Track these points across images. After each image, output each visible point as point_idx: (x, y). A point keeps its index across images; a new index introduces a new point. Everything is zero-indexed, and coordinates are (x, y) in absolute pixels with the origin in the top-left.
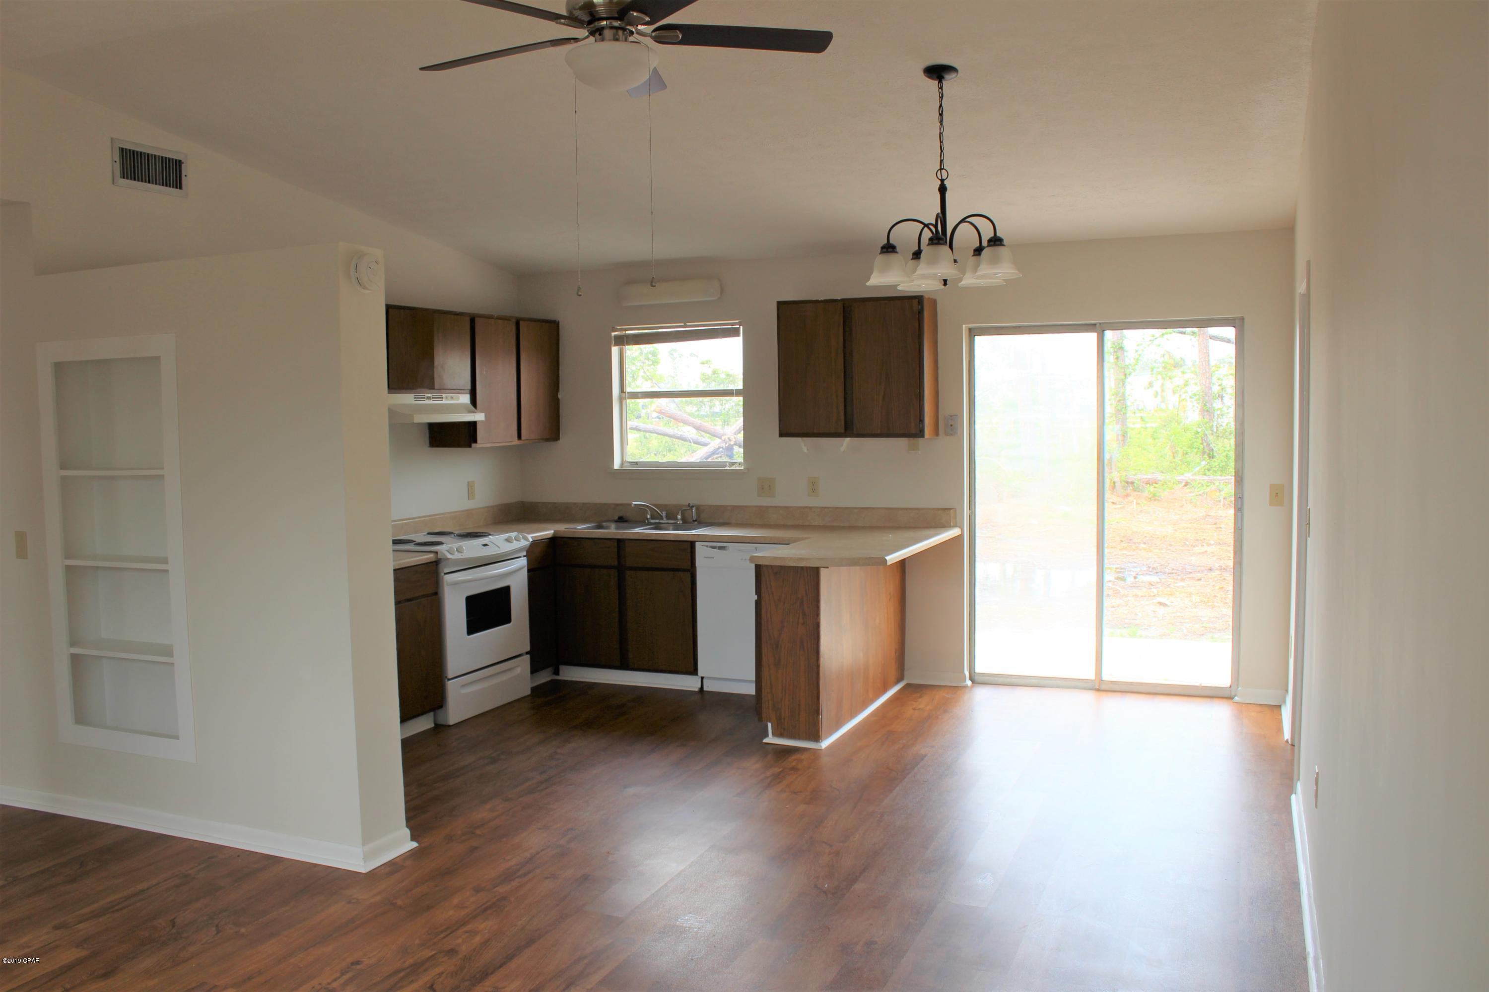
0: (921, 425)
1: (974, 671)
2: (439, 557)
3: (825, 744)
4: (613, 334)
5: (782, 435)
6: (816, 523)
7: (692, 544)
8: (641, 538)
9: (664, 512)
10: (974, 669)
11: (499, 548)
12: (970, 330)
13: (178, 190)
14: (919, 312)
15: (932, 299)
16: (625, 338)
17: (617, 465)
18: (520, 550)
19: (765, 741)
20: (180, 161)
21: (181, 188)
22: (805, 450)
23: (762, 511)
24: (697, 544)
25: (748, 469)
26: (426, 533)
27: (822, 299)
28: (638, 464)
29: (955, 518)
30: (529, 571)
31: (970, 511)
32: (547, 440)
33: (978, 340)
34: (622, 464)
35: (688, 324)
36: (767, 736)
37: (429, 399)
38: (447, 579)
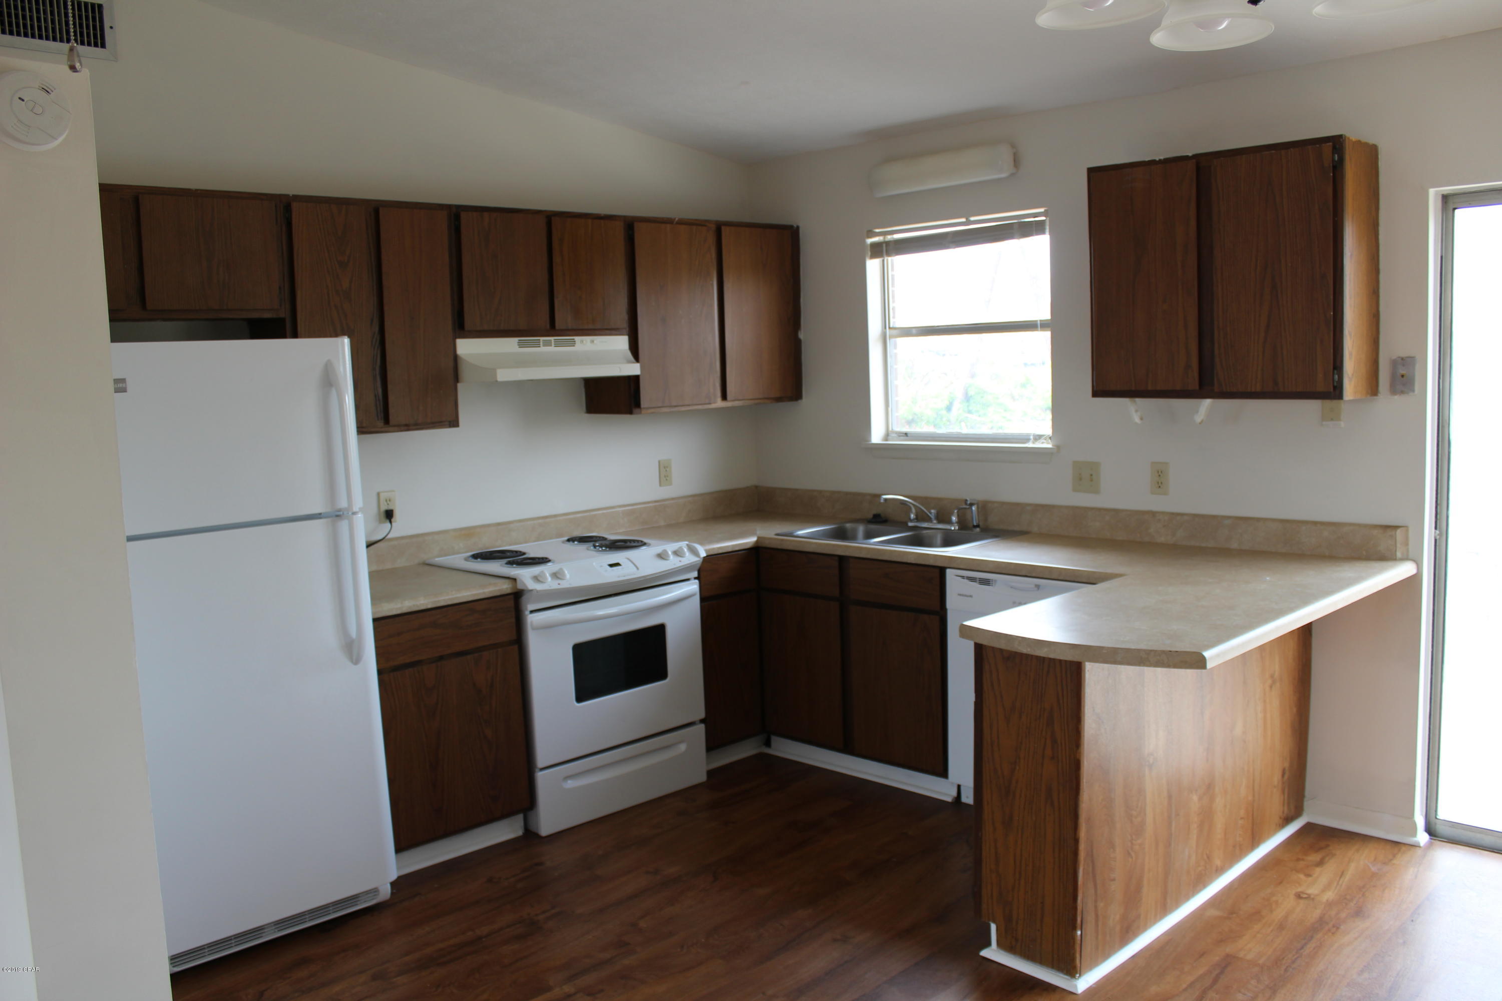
0: (1336, 377)
1: (1436, 814)
2: (520, 586)
3: (1084, 983)
4: (870, 241)
5: (1096, 393)
6: (1162, 539)
7: (940, 571)
8: (869, 556)
9: (933, 511)
10: (1436, 811)
11: (638, 569)
12: (1445, 198)
13: (99, 50)
14: (1334, 168)
15: (1366, 145)
16: (884, 245)
17: (877, 436)
18: (687, 569)
19: (985, 953)
20: (100, 6)
21: (103, 46)
22: (1137, 420)
23: (1078, 514)
24: (948, 571)
25: (1058, 447)
26: (566, 538)
27: (1162, 158)
28: (909, 435)
29: (1406, 543)
30: (703, 599)
31: (1438, 532)
32: (779, 400)
33: (1461, 215)
34: (887, 436)
35: (972, 219)
36: (988, 944)
37: (547, 344)
38: (532, 620)
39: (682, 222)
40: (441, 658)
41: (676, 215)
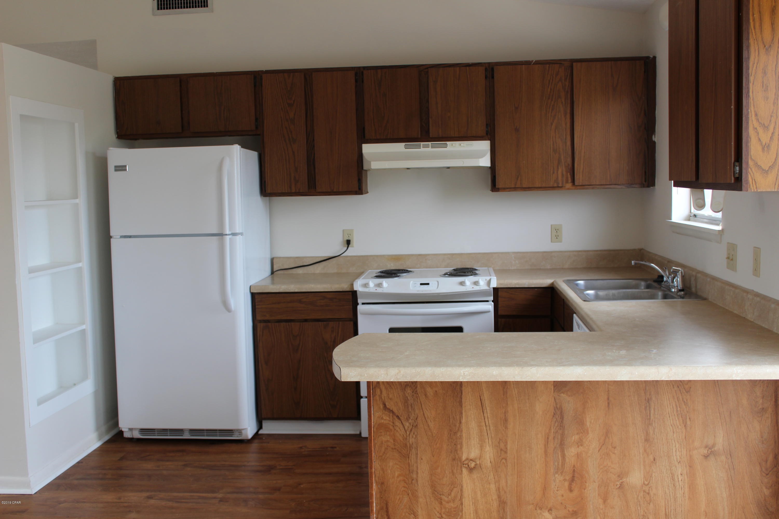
2: (355, 288)
6: (750, 317)
11: (439, 288)
13: (205, 8)
21: (207, 6)
24: (574, 316)
25: (723, 230)
30: (498, 316)
34: (689, 216)
37: (427, 146)
38: (360, 308)
39: (538, 63)
40: (306, 320)
41: (534, 58)
